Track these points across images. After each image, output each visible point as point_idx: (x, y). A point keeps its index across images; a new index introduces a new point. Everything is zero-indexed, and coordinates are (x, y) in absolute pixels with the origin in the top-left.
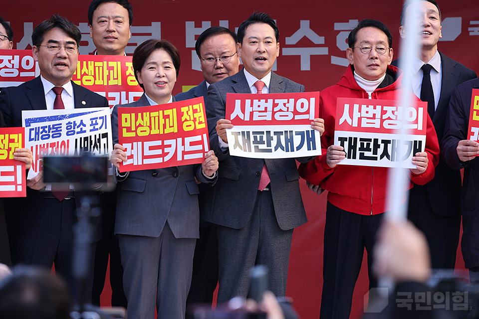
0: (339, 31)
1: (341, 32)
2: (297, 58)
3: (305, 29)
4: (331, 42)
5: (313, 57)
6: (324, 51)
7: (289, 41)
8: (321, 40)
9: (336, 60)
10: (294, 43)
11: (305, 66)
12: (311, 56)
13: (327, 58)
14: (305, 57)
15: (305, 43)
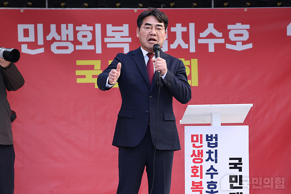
0: (230, 30)
1: (232, 30)
2: (207, 45)
3: (211, 28)
4: (226, 36)
5: (216, 45)
6: (222, 41)
7: (202, 35)
8: (220, 35)
9: (228, 46)
10: (205, 36)
11: (211, 49)
12: (215, 44)
13: (223, 45)
14: (211, 44)
15: (211, 36)
